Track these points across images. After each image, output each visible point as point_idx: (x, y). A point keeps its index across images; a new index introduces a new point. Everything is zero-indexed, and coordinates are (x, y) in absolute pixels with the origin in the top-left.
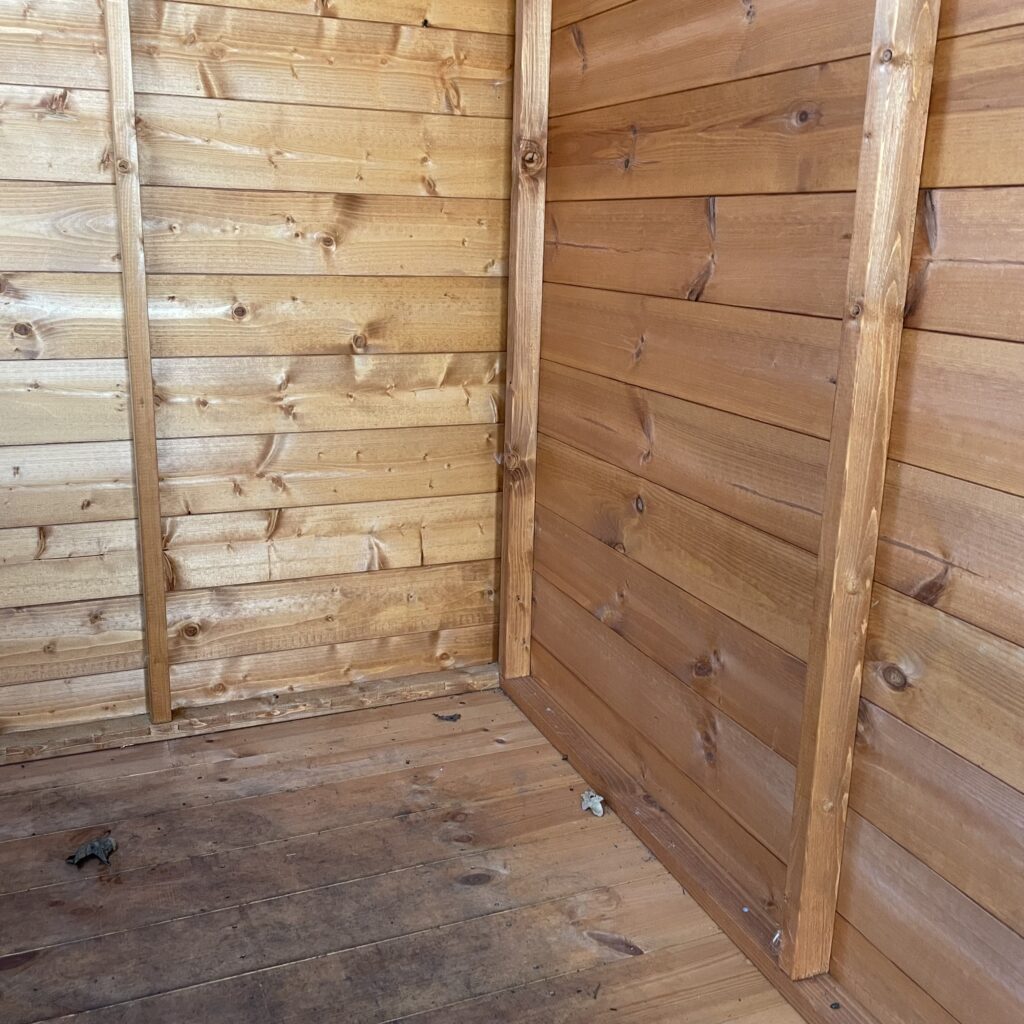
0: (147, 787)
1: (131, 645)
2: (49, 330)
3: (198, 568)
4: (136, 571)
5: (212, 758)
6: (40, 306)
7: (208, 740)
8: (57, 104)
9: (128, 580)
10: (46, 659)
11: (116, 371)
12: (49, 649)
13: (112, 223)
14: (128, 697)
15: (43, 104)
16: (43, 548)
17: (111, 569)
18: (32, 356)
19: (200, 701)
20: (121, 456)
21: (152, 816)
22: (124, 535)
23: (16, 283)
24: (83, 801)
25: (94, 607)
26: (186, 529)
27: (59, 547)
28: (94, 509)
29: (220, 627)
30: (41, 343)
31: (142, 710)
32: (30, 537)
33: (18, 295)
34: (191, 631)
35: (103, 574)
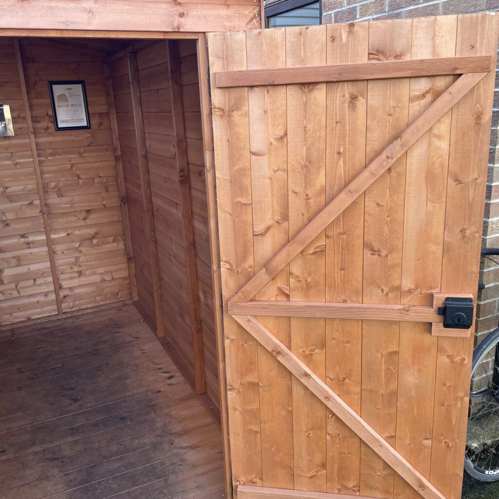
0: (59, 325)
1: (54, 300)
2: (33, 242)
3: (65, 284)
4: (53, 285)
5: (71, 320)
6: (31, 238)
7: (70, 317)
8: (31, 204)
9: (52, 288)
10: (37, 304)
11: (46, 249)
12: (38, 302)
13: (42, 221)
14: (54, 311)
15: (29, 204)
16: (35, 283)
17: (48, 286)
18: (30, 248)
19: (68, 310)
20: (48, 264)
21: (60, 329)
22: (50, 279)
23: (26, 235)
24: (47, 328)
25: (46, 293)
26: (62, 277)
27: (38, 282)
28: (44, 275)
29: (71, 295)
30: (31, 245)
31: (57, 313)
32: (32, 282)
33: (27, 238)
34: (65, 297)
35: (47, 287)
